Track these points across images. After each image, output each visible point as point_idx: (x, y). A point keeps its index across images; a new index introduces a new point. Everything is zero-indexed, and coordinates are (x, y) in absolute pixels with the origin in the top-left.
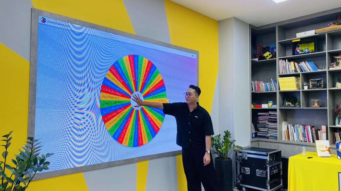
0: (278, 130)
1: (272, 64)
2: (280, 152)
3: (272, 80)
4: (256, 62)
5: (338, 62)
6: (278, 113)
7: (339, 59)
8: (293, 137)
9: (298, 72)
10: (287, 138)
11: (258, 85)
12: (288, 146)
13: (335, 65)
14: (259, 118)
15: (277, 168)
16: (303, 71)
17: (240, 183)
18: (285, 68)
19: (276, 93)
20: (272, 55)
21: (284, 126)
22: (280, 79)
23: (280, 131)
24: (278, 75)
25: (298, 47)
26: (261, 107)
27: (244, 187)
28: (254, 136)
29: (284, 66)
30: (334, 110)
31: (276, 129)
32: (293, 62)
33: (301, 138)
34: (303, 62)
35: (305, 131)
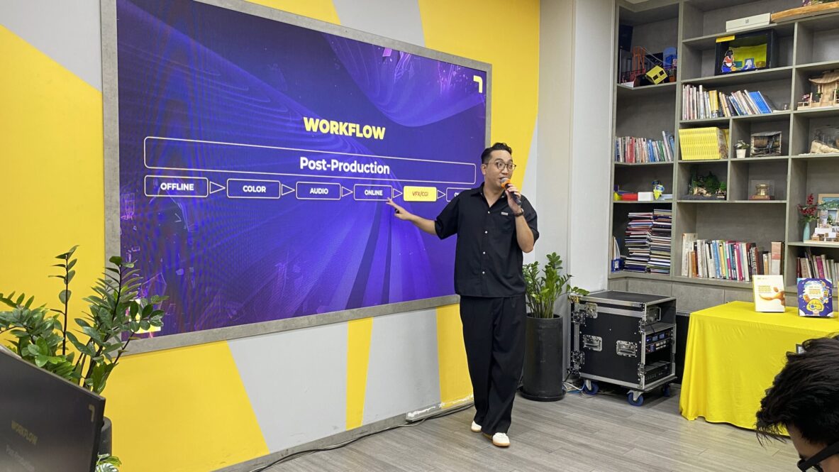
0: (672, 254)
1: (667, 96)
2: (673, 301)
3: (664, 133)
4: (629, 90)
5: (819, 92)
6: (674, 213)
7: (821, 85)
8: (706, 269)
9: (726, 116)
10: (693, 270)
11: (632, 146)
12: (693, 288)
13: (810, 100)
14: (630, 225)
15: (666, 336)
16: (737, 115)
17: (580, 370)
18: (695, 105)
19: (671, 166)
20: (668, 74)
21: (687, 245)
22: (683, 134)
23: (676, 254)
24: (678, 122)
25: (730, 54)
26: (637, 199)
27: (589, 379)
28: (617, 266)
29: (693, 101)
30: (801, 207)
31: (669, 251)
32: (715, 92)
33: (724, 270)
34: (739, 92)
35: (733, 255)
